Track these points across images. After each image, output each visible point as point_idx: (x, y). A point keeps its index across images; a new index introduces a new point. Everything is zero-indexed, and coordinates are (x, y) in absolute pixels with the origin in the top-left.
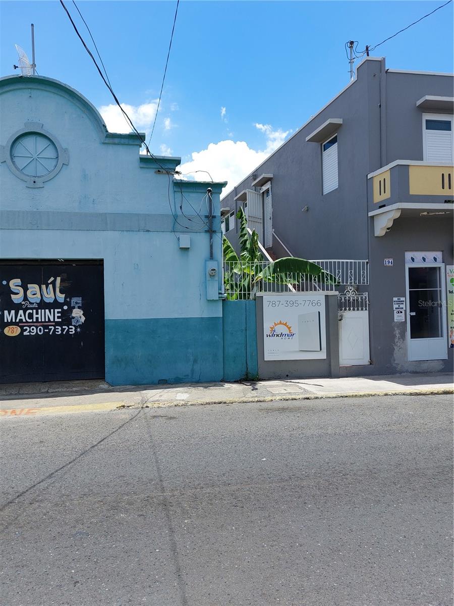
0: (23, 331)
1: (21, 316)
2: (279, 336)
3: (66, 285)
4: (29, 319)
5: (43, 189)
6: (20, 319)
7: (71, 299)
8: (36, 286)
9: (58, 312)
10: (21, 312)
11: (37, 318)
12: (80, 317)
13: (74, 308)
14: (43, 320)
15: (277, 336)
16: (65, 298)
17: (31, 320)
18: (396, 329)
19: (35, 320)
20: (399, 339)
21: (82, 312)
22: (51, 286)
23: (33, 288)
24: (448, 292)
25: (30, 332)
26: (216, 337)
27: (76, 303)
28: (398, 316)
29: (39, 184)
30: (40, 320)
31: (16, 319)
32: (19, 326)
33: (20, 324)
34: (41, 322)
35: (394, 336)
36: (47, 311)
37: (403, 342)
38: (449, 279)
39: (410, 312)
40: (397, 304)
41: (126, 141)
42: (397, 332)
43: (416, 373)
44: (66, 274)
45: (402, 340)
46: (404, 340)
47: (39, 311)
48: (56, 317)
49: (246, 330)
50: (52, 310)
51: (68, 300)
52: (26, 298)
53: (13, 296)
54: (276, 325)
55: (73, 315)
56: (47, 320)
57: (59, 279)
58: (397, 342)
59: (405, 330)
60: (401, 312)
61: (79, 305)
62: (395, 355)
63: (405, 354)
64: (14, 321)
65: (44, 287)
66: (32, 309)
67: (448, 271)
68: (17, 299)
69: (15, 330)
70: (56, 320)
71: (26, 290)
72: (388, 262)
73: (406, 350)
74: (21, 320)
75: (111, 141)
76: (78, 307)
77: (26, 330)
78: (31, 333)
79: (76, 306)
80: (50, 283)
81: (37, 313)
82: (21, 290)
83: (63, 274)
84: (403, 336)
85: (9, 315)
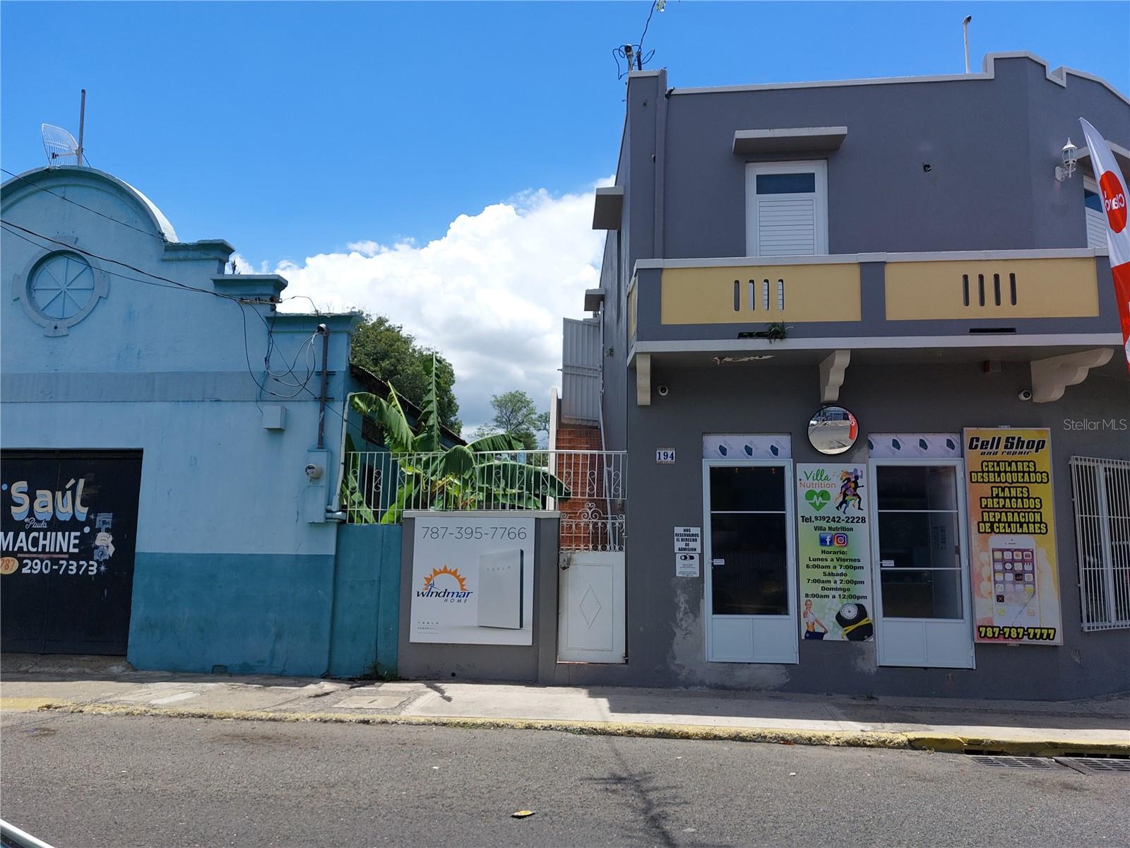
0: (22, 565)
1: (21, 542)
2: (442, 595)
3: (93, 491)
4: (33, 547)
5: (66, 338)
6: (19, 547)
7: (96, 516)
8: (48, 493)
9: (75, 538)
10: (22, 535)
11: (44, 546)
12: (108, 547)
13: (99, 530)
14: (52, 550)
15: (437, 594)
16: (89, 513)
17: (35, 550)
18: (679, 592)
19: (40, 550)
20: (686, 613)
21: (111, 539)
22: (69, 493)
23: (44, 496)
24: (800, 519)
25: (31, 568)
26: (320, 592)
27: (104, 522)
28: (684, 566)
29: (62, 331)
30: (47, 550)
31: (13, 547)
32: (18, 559)
33: (19, 555)
34: (49, 553)
35: (676, 607)
36: (60, 534)
37: (694, 621)
38: (802, 492)
39: (713, 558)
40: (682, 540)
41: (196, 254)
42: (682, 599)
43: (723, 687)
44: (93, 474)
45: (692, 616)
46: (696, 617)
47: (49, 533)
48: (71, 546)
49: (380, 581)
50: (67, 534)
51: (92, 517)
52: (31, 513)
53: (14, 509)
54: (436, 573)
55: (98, 543)
56: (58, 550)
57: (82, 482)
58: (681, 620)
59: (700, 595)
60: (692, 558)
61: (107, 526)
62: (675, 647)
63: (700, 647)
64: (10, 549)
65: (59, 494)
66: (38, 530)
67: (800, 474)
68: (18, 513)
69: (10, 564)
70: (72, 550)
71: (33, 498)
72: (665, 455)
73: (702, 639)
74: (21, 548)
75: (173, 255)
76: (106, 529)
77: (27, 564)
78: (33, 571)
79: (103, 529)
80: (69, 489)
81: (45, 539)
82: (26, 499)
83: (88, 474)
84: (695, 608)
85: (5, 540)
